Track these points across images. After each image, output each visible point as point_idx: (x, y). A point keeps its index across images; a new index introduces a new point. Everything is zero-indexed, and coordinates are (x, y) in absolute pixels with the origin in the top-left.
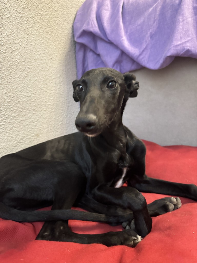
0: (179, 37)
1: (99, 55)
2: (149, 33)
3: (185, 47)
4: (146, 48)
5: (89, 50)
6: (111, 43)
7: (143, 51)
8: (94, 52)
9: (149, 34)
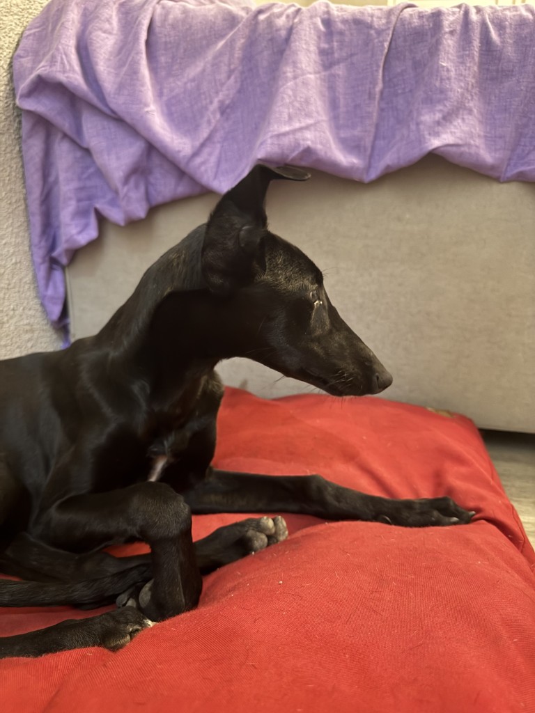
0: (285, 116)
1: (87, 151)
2: (216, 101)
3: (302, 142)
4: (209, 139)
5: (59, 136)
6: (117, 119)
7: (203, 145)
8: (73, 141)
9: (215, 104)
